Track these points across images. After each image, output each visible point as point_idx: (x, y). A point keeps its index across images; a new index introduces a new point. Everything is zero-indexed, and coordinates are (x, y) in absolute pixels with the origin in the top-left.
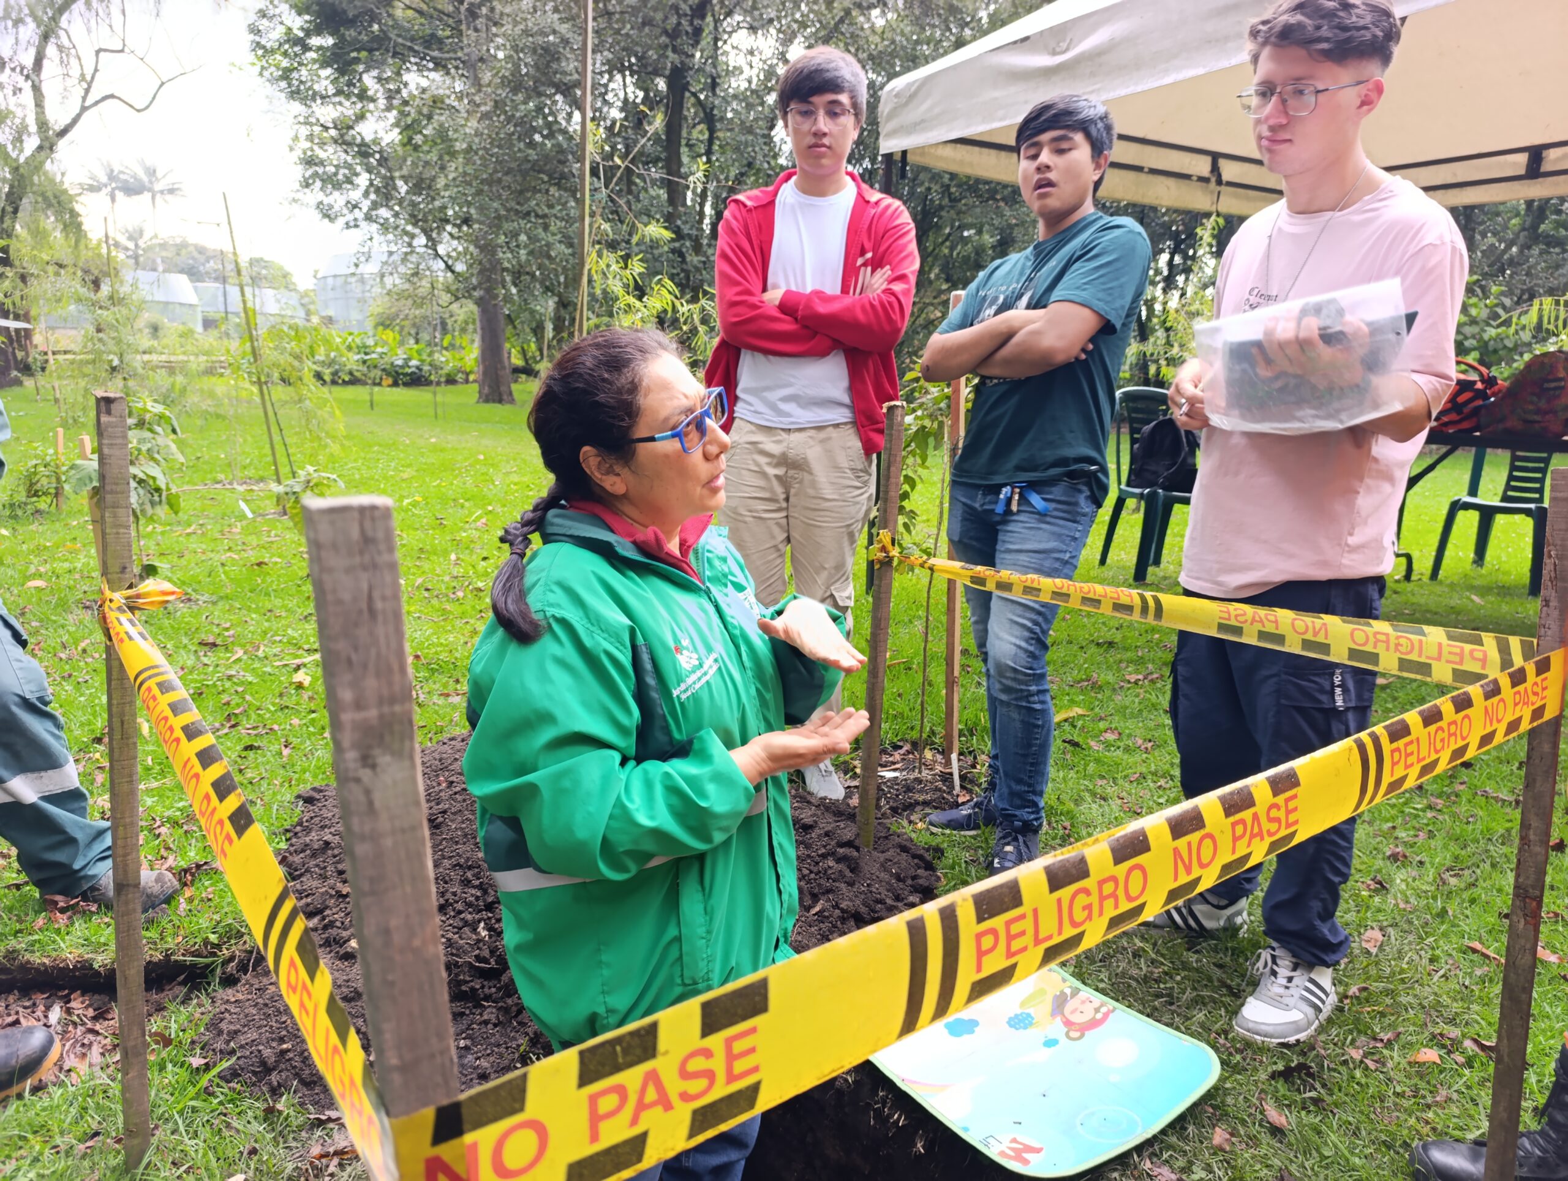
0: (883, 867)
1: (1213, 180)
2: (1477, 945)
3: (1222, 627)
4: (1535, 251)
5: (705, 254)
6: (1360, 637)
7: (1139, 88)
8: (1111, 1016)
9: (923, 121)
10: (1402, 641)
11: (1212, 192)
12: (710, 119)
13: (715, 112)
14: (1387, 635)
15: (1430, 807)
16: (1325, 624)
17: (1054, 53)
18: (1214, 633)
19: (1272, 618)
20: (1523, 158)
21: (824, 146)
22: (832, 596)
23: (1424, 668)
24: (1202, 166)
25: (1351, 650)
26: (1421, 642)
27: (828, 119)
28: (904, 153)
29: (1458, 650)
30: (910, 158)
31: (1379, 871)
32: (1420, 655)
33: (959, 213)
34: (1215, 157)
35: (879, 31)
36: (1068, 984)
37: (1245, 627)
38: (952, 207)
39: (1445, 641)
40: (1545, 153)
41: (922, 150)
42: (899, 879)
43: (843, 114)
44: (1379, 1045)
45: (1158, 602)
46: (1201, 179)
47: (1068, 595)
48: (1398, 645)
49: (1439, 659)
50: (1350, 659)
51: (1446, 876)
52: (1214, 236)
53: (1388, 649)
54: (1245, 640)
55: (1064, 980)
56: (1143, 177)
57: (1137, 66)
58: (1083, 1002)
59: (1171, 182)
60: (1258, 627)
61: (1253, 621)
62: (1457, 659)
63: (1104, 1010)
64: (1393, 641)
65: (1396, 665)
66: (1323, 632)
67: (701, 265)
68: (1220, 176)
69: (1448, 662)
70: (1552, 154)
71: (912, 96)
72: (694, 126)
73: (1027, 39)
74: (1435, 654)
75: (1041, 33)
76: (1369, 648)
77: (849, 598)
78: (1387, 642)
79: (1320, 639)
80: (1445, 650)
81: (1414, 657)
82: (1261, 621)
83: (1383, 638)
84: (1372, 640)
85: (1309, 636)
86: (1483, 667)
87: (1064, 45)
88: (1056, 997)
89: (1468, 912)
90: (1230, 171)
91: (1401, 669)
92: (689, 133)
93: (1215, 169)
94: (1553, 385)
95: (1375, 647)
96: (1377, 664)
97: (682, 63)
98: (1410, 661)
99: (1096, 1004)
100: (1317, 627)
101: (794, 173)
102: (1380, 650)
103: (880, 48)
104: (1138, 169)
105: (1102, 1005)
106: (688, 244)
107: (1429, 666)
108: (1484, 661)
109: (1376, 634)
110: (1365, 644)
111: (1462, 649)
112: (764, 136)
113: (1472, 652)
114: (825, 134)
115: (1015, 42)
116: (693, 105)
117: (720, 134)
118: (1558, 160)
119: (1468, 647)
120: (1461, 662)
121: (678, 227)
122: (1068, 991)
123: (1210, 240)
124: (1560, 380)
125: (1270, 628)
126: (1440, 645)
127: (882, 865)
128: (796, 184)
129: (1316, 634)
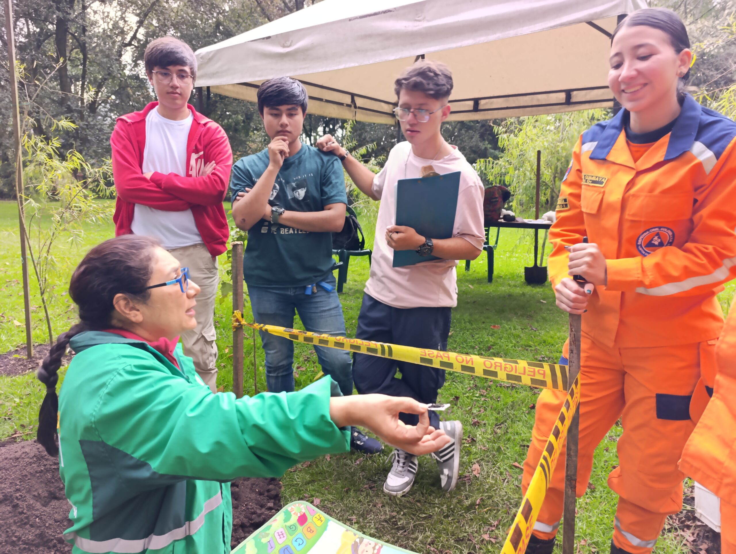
0: (252, 490)
1: (353, 106)
2: (516, 464)
3: (423, 360)
4: (463, 132)
5: (87, 121)
6: (488, 364)
7: (328, 69)
8: (382, 550)
9: (217, 72)
10: (508, 366)
11: (353, 111)
12: (83, 48)
13: (87, 45)
14: (501, 363)
15: (482, 395)
16: (472, 359)
17: (284, 46)
18: (418, 362)
19: (446, 355)
20: (471, 103)
21: (177, 93)
22: (203, 337)
23: (518, 378)
24: (347, 100)
25: (484, 370)
26: (516, 366)
27: (179, 80)
28: (208, 88)
29: (532, 370)
30: (211, 89)
31: (470, 432)
32: (516, 372)
33: (225, 105)
34: (353, 96)
35: (175, 11)
36: (357, 536)
37: (434, 359)
38: (222, 102)
39: (526, 366)
40: (480, 102)
41: (217, 87)
42: (260, 494)
43: (187, 77)
44: (493, 529)
45: (390, 348)
46: (348, 105)
47: (343, 344)
48: (505, 368)
49: (524, 374)
50: (484, 374)
51: (496, 429)
52: (352, 128)
53: (501, 370)
54: (434, 366)
55: (355, 535)
56: (323, 104)
57: (325, 58)
58: (366, 545)
59: (335, 106)
60: (440, 359)
61: (437, 356)
62: (532, 374)
63: (377, 547)
64: (503, 366)
65: (505, 377)
66: (471, 362)
67: (85, 127)
68: (355, 104)
69: (528, 375)
70: (482, 102)
71: (210, 59)
72: (72, 50)
73: (269, 38)
74: (523, 372)
75: (277, 35)
76: (492, 369)
77: (213, 336)
78: (501, 366)
79: (470, 365)
80: (527, 370)
81: (513, 373)
82: (441, 357)
83: (499, 364)
84: (494, 365)
85: (464, 364)
86: (544, 377)
87: (288, 43)
88: (353, 545)
89: (507, 446)
90: (359, 102)
91: (508, 379)
92: (70, 53)
93: (353, 101)
94: (494, 200)
95: (495, 369)
96: (496, 376)
97: (64, 17)
98: (512, 375)
99: (373, 545)
100: (468, 359)
101: (157, 104)
102: (498, 370)
103: (177, 20)
104: (320, 100)
105: (376, 545)
106: (76, 115)
107: (520, 377)
108: (544, 374)
109: (495, 363)
110: (490, 367)
111: (534, 369)
112: (116, 60)
113: (538, 371)
114: (177, 88)
115: (263, 39)
116: (71, 39)
117: (89, 56)
118: (485, 104)
119: (537, 369)
120: (534, 375)
121: (69, 106)
122: (358, 540)
123: (350, 130)
124: (496, 198)
125: (445, 360)
126: (525, 368)
127: (251, 489)
128: (158, 110)
129: (467, 362)
